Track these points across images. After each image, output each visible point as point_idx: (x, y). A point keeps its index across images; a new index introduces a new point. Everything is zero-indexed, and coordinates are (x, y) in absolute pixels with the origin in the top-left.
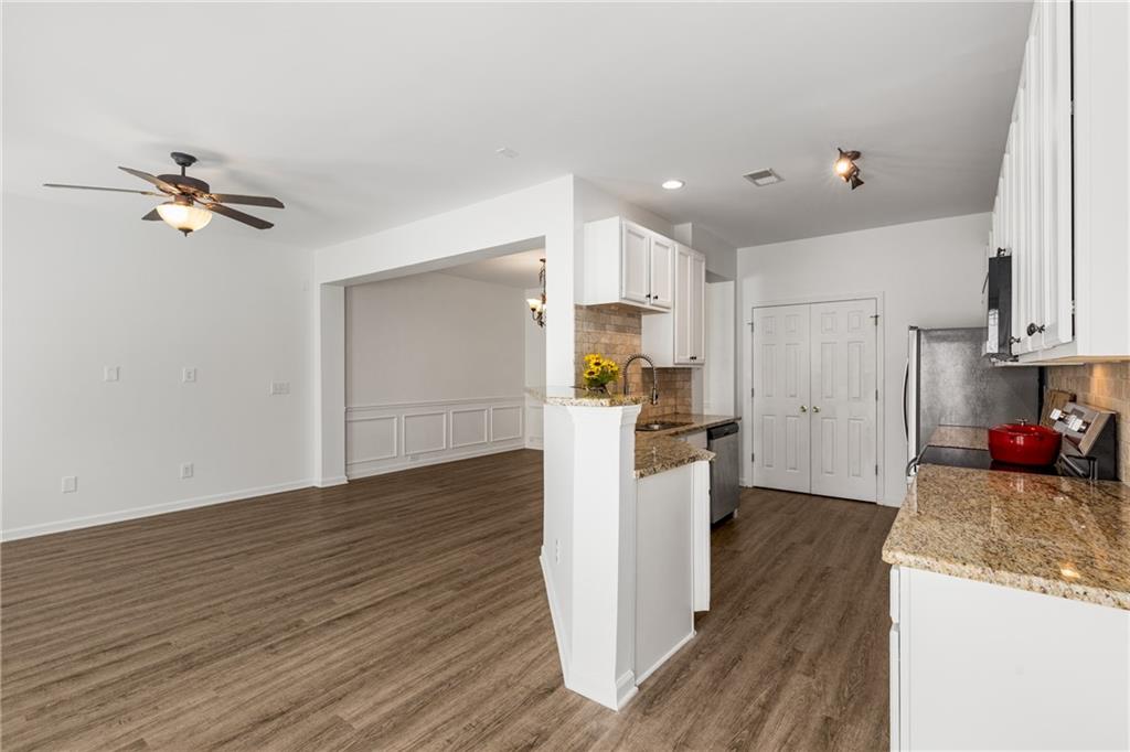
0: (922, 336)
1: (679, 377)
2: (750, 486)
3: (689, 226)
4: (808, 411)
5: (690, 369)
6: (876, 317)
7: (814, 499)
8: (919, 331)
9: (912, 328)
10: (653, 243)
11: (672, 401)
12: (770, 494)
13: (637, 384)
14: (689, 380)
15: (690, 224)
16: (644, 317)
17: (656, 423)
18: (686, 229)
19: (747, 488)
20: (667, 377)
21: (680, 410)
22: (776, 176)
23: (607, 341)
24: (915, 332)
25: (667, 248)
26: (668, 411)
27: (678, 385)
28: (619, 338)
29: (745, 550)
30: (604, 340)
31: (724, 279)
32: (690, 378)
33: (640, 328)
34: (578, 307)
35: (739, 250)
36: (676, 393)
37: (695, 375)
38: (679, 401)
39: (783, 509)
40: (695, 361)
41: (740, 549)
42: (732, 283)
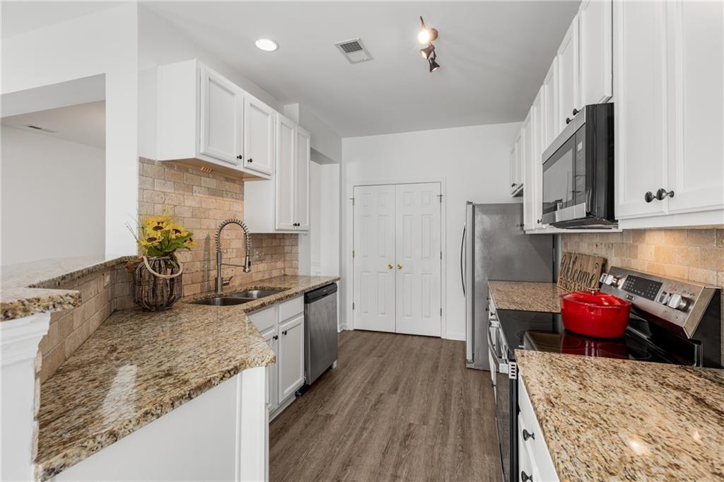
0: (476, 209)
1: (287, 242)
2: (352, 329)
3: (296, 106)
4: (394, 268)
5: (297, 234)
6: (441, 196)
7: (398, 337)
8: (474, 207)
9: (469, 203)
10: (247, 105)
11: (280, 264)
12: (365, 335)
13: (238, 250)
14: (296, 245)
15: (298, 105)
16: (247, 184)
17: (256, 288)
18: (294, 108)
19: (349, 331)
20: (275, 243)
21: (288, 272)
22: (368, 53)
23: (194, 204)
24: (471, 206)
25: (268, 115)
26: (275, 273)
27: (287, 249)
28: (212, 202)
29: (337, 413)
30: (189, 202)
31: (330, 161)
32: (297, 243)
33: (243, 193)
34: (142, 161)
35: (343, 140)
36: (284, 257)
37: (302, 240)
38: (287, 264)
39: (375, 352)
40: (299, 228)
41: (333, 412)
42: (338, 165)
